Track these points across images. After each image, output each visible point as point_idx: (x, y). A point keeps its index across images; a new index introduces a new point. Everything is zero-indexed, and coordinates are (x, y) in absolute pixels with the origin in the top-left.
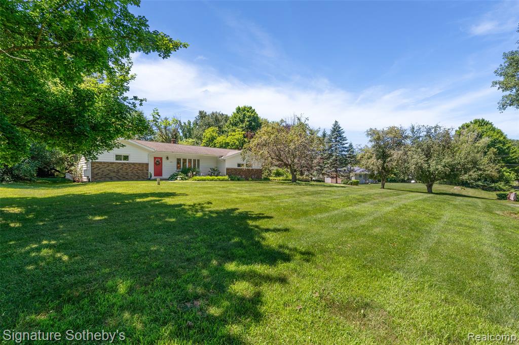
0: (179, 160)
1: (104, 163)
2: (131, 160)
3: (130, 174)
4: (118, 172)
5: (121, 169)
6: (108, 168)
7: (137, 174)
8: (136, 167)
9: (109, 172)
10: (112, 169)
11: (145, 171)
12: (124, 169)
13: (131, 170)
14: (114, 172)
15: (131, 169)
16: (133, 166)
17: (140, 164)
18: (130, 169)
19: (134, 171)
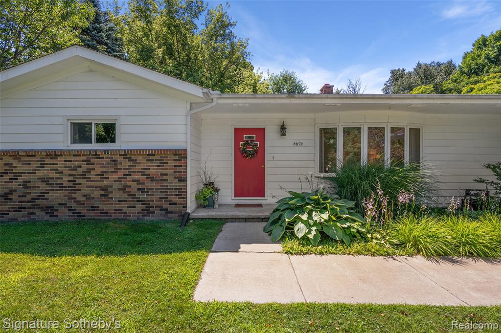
0: (327, 135)
1: (31, 154)
2: (124, 141)
3: (116, 195)
4: (74, 187)
5: (83, 176)
6: (40, 173)
7: (139, 195)
8: (139, 168)
9: (43, 187)
10: (53, 175)
11: (175, 184)
12: (93, 175)
13: (119, 180)
14: (61, 187)
15: (120, 174)
16: (127, 163)
17: (150, 154)
18: (115, 176)
19: (129, 181)
